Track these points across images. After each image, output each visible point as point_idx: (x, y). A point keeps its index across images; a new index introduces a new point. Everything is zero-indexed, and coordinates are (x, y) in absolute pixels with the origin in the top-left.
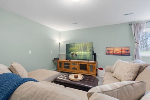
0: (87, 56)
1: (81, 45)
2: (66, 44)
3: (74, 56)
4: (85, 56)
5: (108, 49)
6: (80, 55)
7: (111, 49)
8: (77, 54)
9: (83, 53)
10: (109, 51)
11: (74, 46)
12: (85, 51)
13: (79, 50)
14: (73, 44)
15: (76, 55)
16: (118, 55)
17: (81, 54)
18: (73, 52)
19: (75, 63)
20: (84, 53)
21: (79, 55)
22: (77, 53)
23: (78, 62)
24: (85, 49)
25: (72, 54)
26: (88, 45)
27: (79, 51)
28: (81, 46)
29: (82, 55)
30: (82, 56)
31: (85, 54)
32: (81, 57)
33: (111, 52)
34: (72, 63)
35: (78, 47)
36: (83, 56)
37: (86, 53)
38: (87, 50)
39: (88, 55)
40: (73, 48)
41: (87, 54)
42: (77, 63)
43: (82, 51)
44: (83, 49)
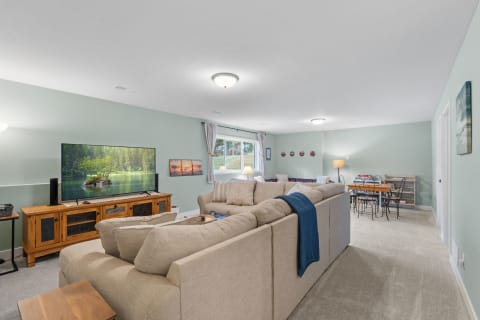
0: (142, 182)
1: (124, 153)
2: (63, 145)
3: (100, 185)
4: (138, 182)
5: (172, 163)
6: (123, 180)
7: (178, 164)
8: (112, 180)
9: (131, 174)
10: (175, 167)
11: (102, 155)
12: (136, 170)
13: (119, 165)
14: (95, 148)
15: (109, 182)
16: (188, 175)
17: (126, 177)
18: (95, 173)
19: (119, 206)
20: (134, 174)
21: (118, 183)
22: (112, 176)
23: (128, 202)
24: (136, 164)
25: (94, 182)
26: (145, 154)
27: (118, 168)
28: (126, 156)
29: (130, 179)
30: (128, 185)
31: (136, 176)
32: (124, 187)
33: (178, 170)
34: (107, 207)
35: (115, 156)
36: (132, 182)
37: (138, 174)
38: (141, 166)
39: (146, 179)
40: (97, 162)
41: (142, 176)
42: (126, 205)
43: (129, 168)
44: (131, 164)
